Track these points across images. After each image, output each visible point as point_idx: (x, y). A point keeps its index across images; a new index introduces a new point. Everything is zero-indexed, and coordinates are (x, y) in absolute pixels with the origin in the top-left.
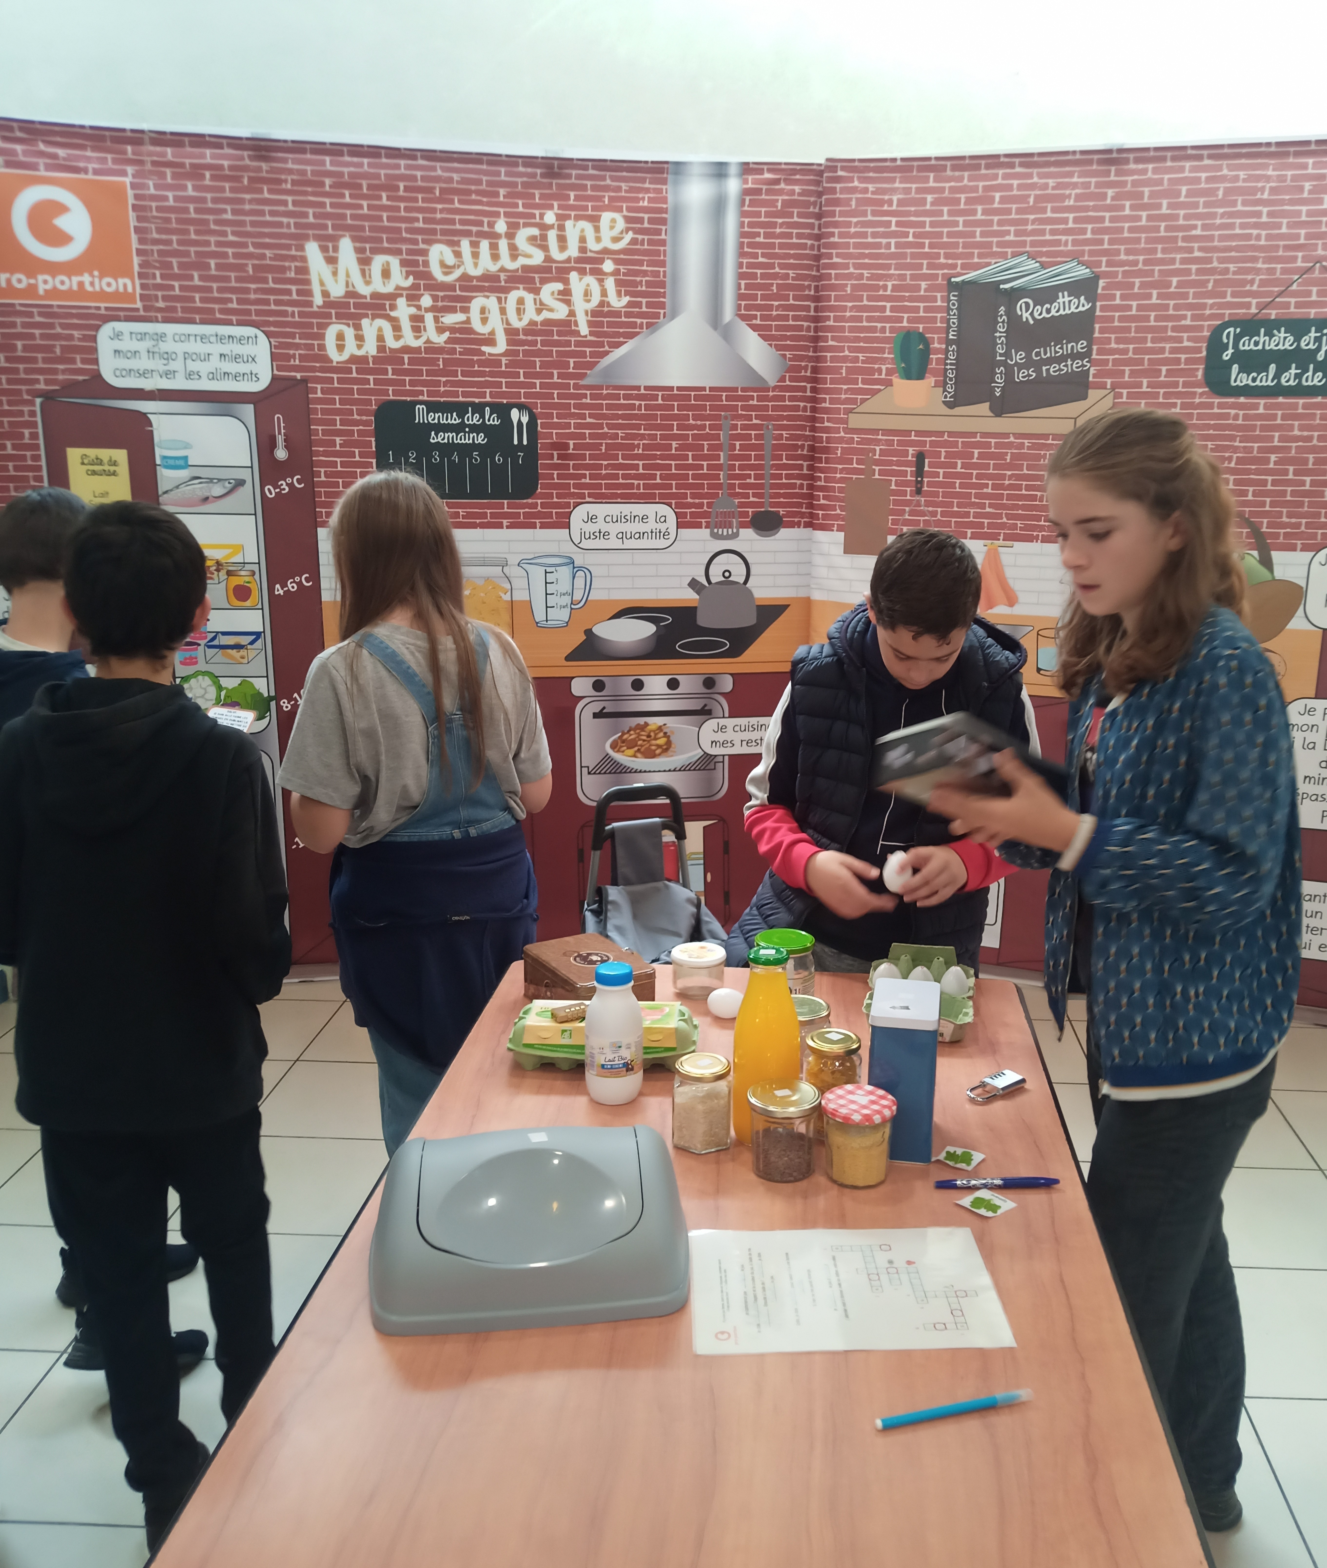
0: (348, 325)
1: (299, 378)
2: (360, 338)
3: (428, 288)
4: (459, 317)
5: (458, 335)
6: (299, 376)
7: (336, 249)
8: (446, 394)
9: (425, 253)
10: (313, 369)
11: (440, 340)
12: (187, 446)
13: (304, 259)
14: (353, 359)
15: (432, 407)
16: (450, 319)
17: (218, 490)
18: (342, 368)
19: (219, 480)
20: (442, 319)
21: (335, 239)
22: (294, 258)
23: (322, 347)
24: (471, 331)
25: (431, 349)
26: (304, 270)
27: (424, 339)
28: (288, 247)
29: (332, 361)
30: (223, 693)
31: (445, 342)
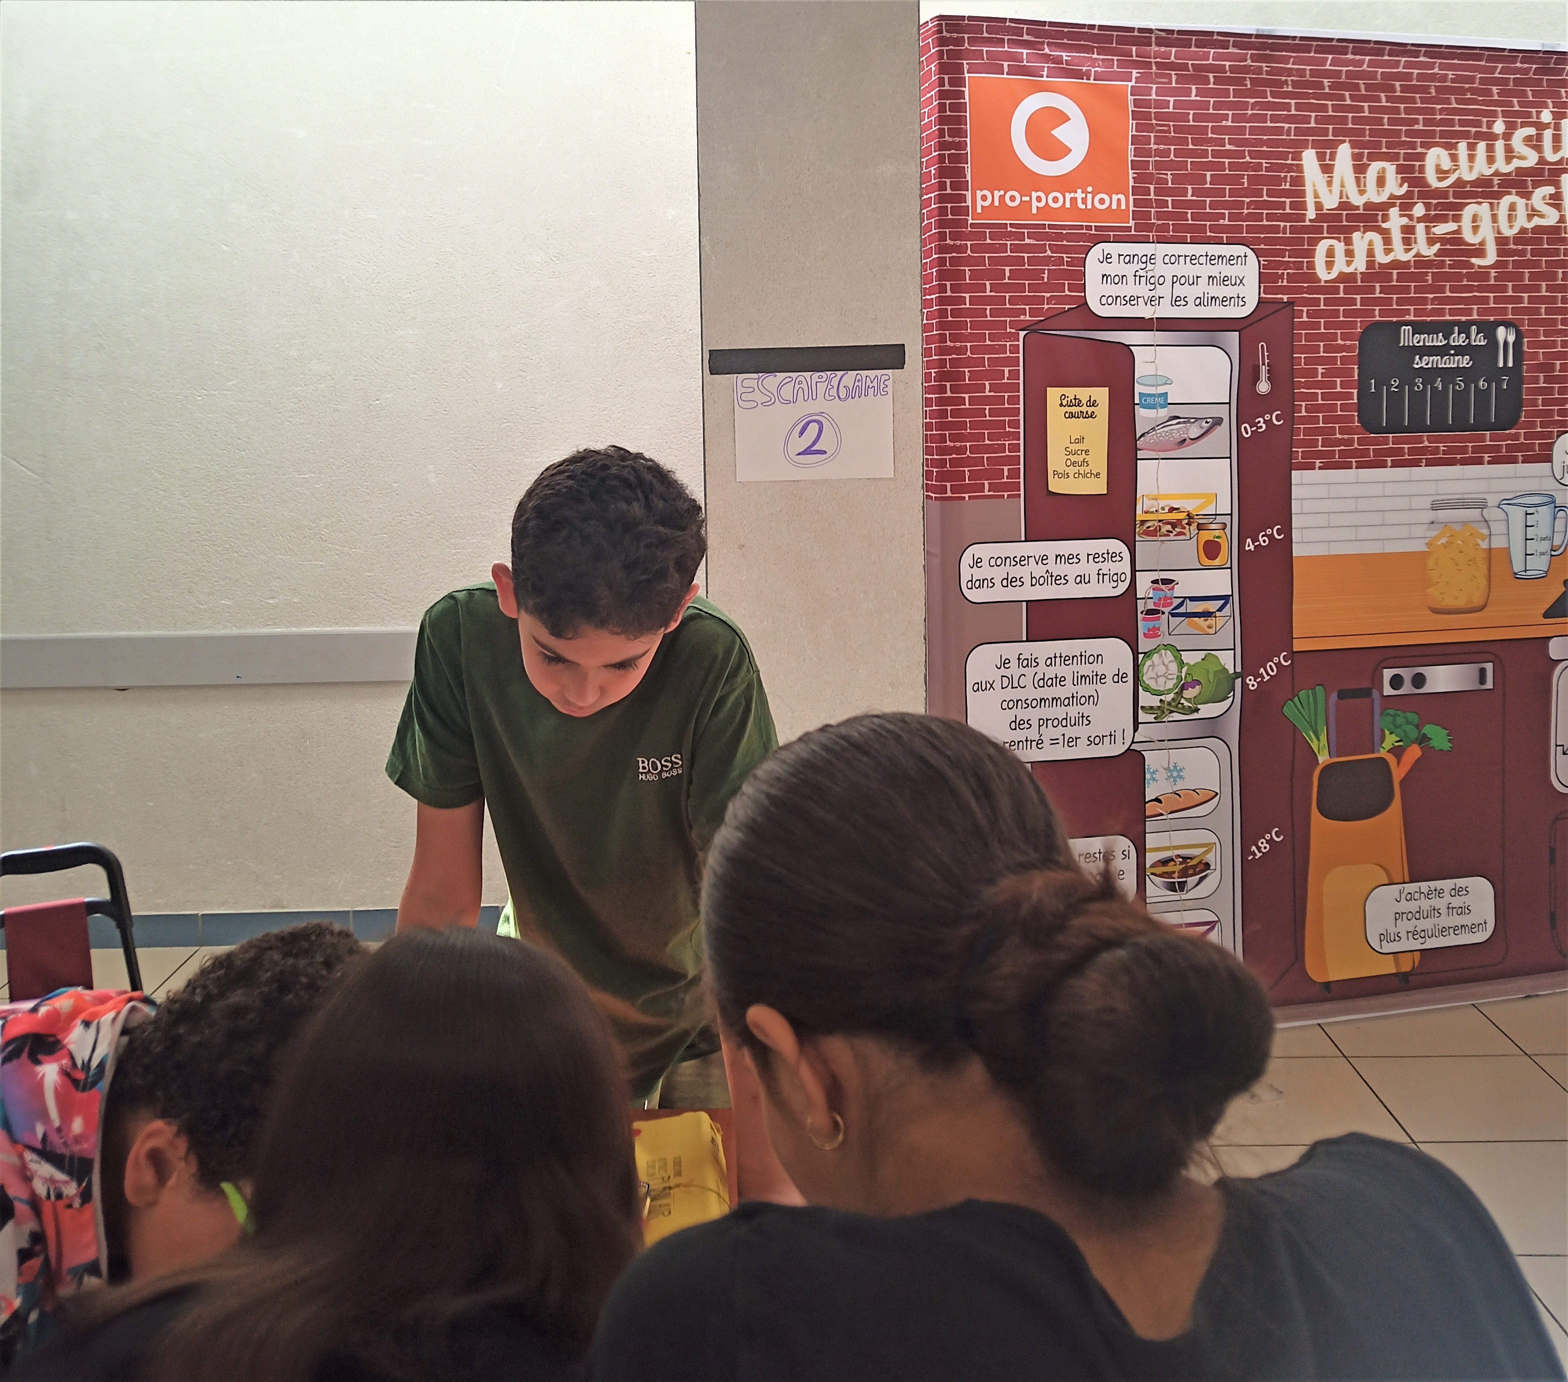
0: (1338, 239)
1: (1285, 300)
2: (1349, 254)
3: (1422, 195)
4: (1451, 226)
5: (1448, 247)
6: (1285, 298)
7: (1333, 157)
8: (1434, 312)
9: (1421, 157)
10: (1301, 290)
11: (1429, 252)
12: (1168, 382)
13: (1300, 168)
14: (1343, 277)
15: (1418, 328)
16: (1441, 229)
17: (1194, 431)
18: (1330, 288)
19: (1197, 419)
20: (1434, 230)
21: (1333, 145)
22: (1290, 168)
23: (1311, 265)
24: (1461, 241)
25: (1421, 262)
26: (1299, 181)
27: (1413, 252)
28: (1284, 156)
29: (1319, 281)
30: (1184, 670)
31: (1435, 255)
